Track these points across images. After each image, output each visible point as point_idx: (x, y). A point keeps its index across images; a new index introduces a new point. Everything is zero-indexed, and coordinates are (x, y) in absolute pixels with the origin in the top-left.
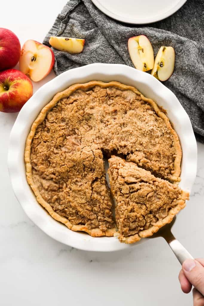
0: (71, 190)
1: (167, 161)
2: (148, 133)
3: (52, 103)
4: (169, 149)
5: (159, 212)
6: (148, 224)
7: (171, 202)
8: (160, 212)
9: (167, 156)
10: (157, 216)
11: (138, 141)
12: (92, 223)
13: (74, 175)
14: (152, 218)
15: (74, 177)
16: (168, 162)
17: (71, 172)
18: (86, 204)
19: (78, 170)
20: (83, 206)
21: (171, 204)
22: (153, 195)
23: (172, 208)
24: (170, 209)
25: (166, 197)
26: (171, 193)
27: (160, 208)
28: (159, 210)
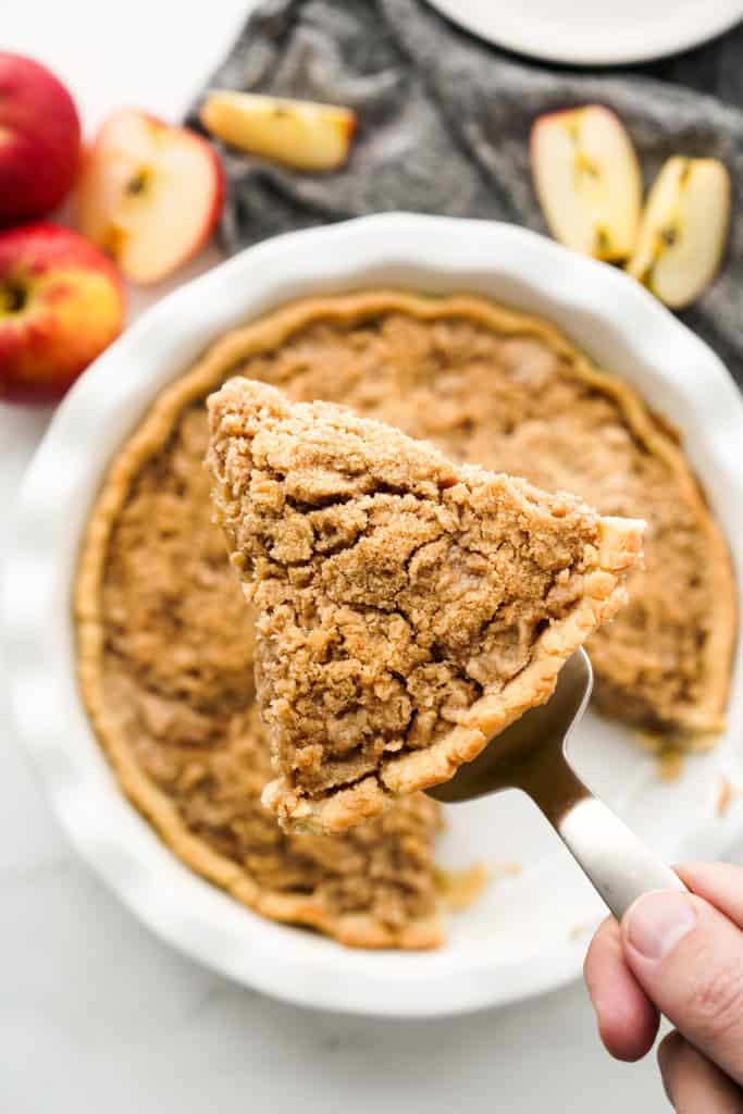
5: (482, 649)
6: (425, 720)
7: (542, 588)
8: (487, 645)
10: (473, 668)
14: (444, 685)
21: (544, 598)
22: (442, 557)
23: (552, 621)
24: (540, 627)
25: (511, 561)
26: (541, 537)
27: (485, 625)
28: (483, 638)
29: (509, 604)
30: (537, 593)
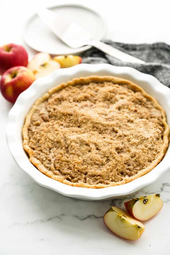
0: (53, 126)
1: (135, 165)
2: (141, 138)
3: (101, 77)
4: (146, 160)
5: (91, 178)
6: (76, 179)
8: (92, 178)
9: (139, 162)
10: (88, 179)
11: (129, 137)
12: (39, 154)
13: (65, 120)
14: (82, 178)
15: (64, 121)
16: (135, 167)
17: (65, 117)
18: (50, 141)
19: (71, 120)
20: (48, 140)
22: (99, 165)
23: (103, 183)
24: (101, 182)
25: (106, 172)
26: (113, 173)
27: (95, 176)
28: (93, 177)
29: (100, 176)
30: (105, 179)
